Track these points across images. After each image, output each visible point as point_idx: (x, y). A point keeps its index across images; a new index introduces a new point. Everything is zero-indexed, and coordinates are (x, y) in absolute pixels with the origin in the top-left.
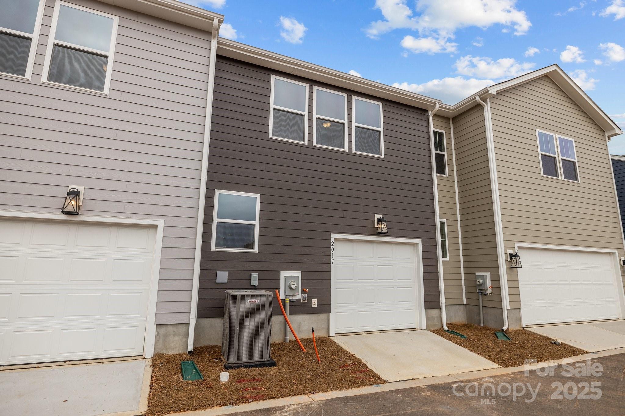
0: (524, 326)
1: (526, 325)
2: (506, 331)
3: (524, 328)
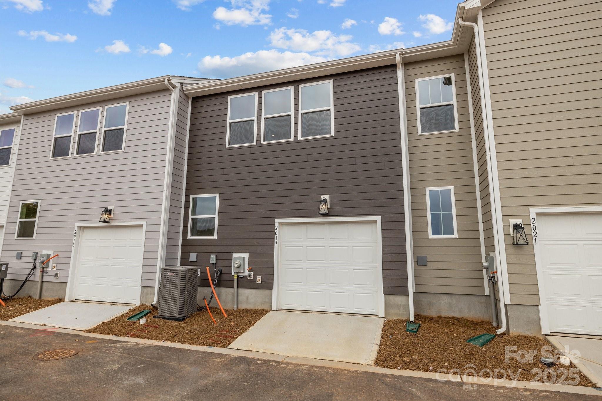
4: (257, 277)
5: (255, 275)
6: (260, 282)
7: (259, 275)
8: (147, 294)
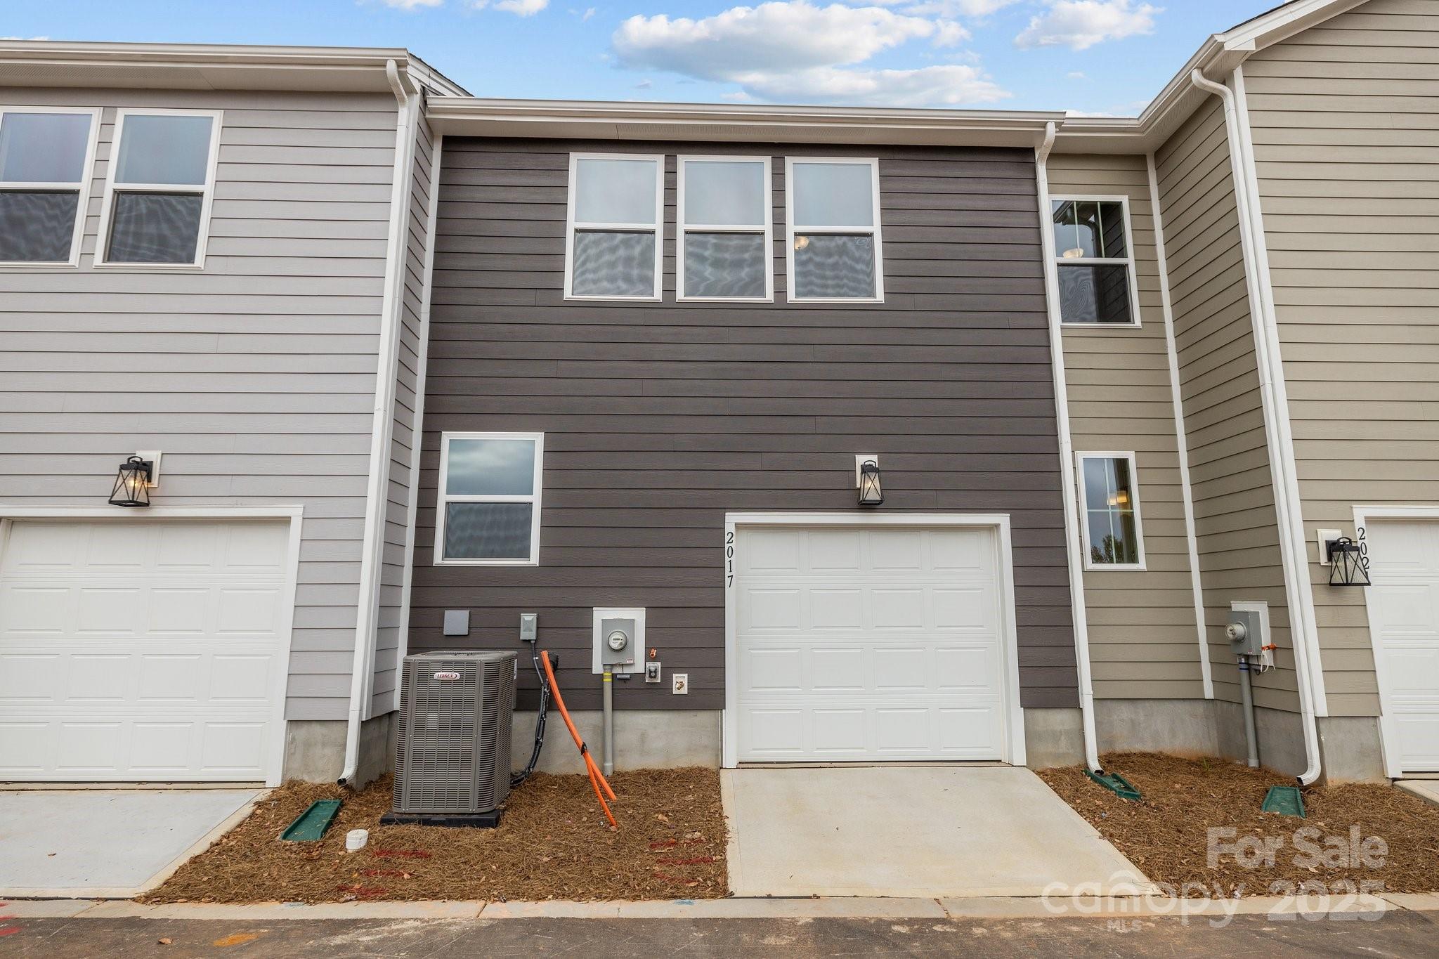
0: (1393, 771)
1: (1403, 772)
2: (1309, 786)
3: (1395, 780)
4: (675, 675)
5: (668, 671)
6: (684, 691)
7: (680, 669)
8: (308, 745)
